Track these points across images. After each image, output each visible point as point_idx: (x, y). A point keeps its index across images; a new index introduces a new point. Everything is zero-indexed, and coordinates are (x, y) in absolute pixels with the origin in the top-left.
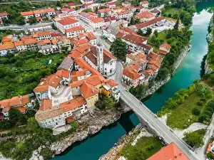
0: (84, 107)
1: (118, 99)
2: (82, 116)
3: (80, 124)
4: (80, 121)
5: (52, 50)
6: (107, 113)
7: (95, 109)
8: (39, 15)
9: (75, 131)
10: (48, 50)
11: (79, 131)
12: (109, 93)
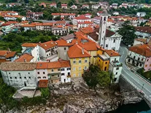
0: (66, 72)
1: (117, 76)
2: (61, 85)
3: (55, 96)
4: (56, 92)
5: (61, 32)
6: (97, 94)
7: (82, 84)
8: (63, 17)
9: (45, 103)
10: (58, 31)
11: (50, 106)
12: (105, 65)
